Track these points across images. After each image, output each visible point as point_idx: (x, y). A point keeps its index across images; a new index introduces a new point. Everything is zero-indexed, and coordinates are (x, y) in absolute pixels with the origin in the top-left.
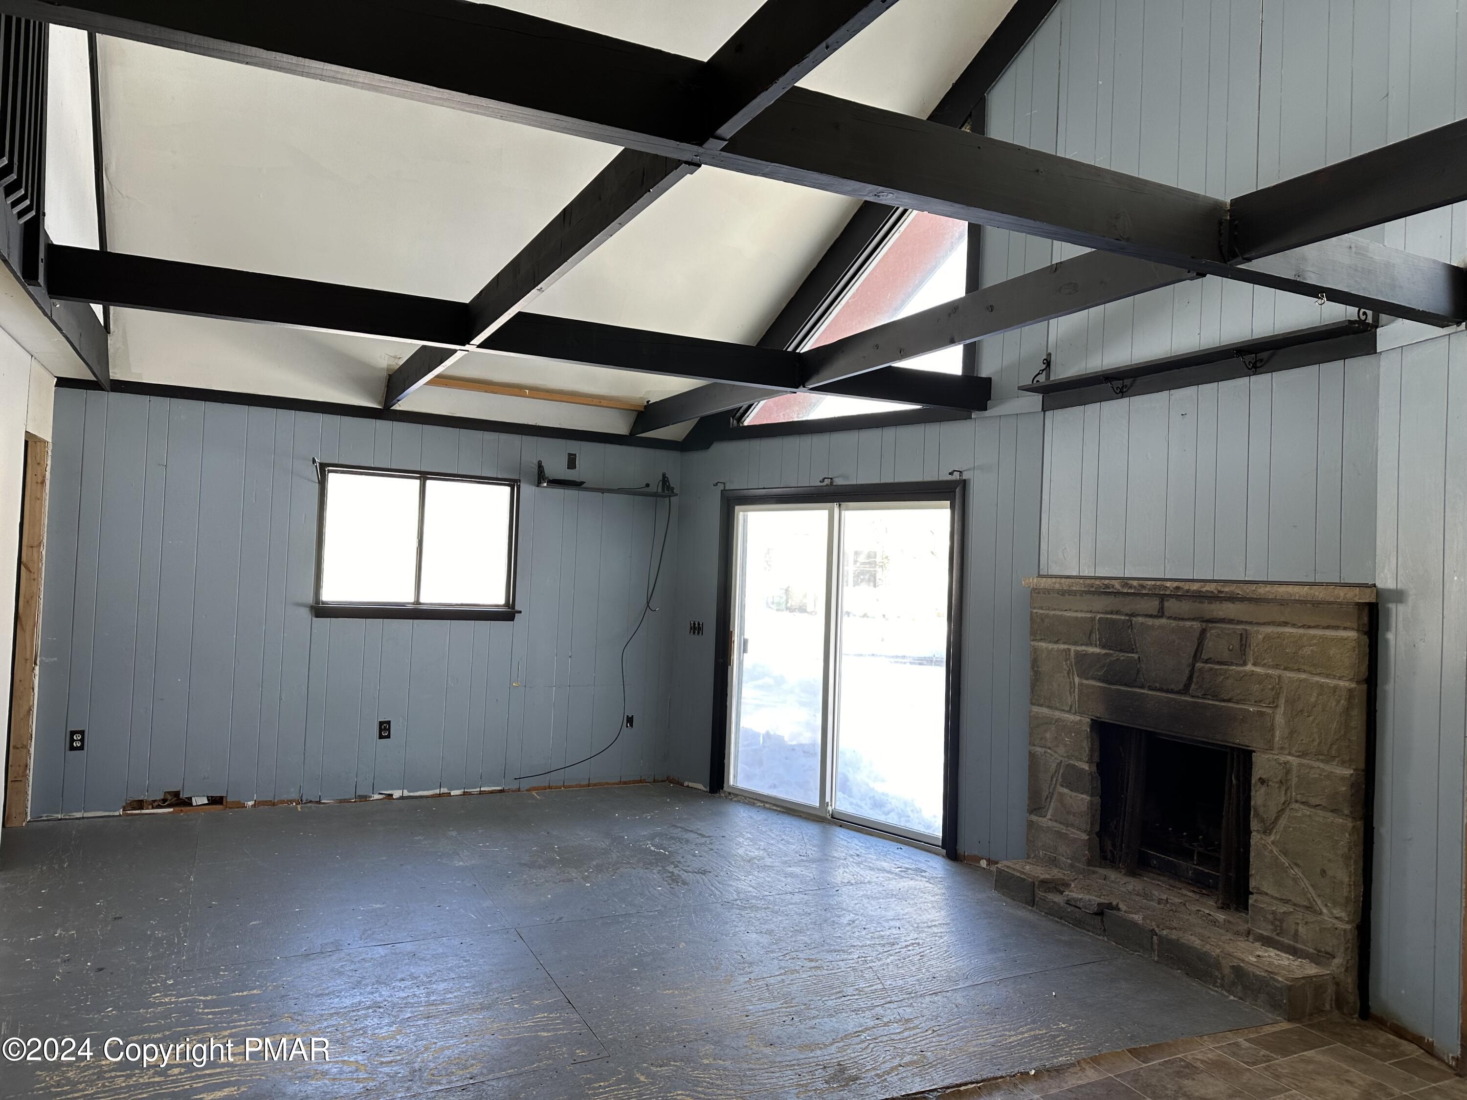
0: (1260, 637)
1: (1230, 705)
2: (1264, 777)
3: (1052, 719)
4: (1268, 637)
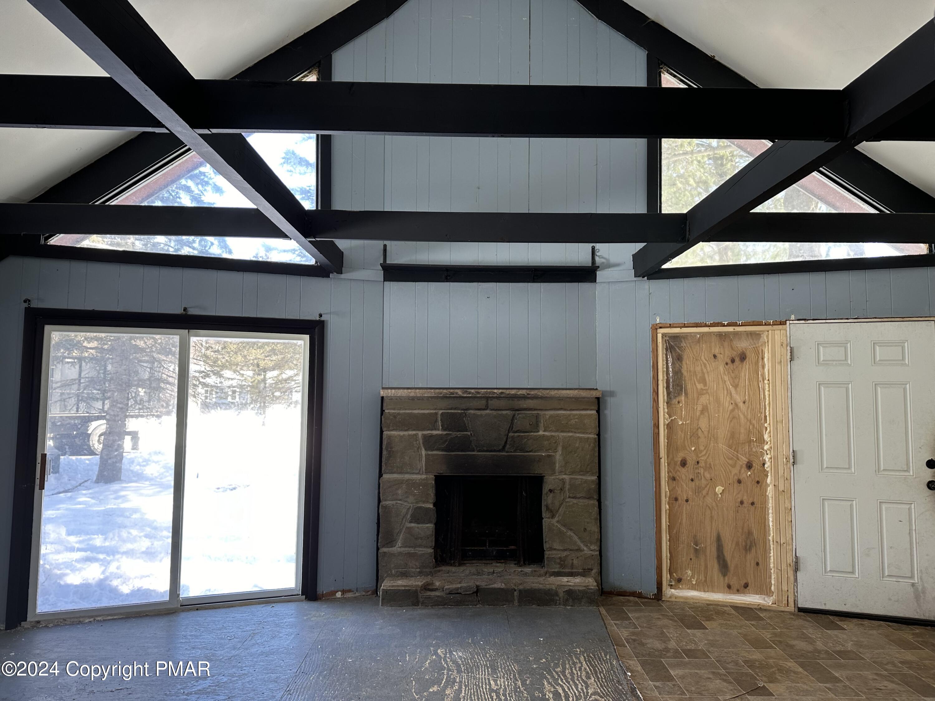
0: (547, 417)
1: (531, 454)
2: (552, 488)
3: (404, 480)
4: (551, 416)
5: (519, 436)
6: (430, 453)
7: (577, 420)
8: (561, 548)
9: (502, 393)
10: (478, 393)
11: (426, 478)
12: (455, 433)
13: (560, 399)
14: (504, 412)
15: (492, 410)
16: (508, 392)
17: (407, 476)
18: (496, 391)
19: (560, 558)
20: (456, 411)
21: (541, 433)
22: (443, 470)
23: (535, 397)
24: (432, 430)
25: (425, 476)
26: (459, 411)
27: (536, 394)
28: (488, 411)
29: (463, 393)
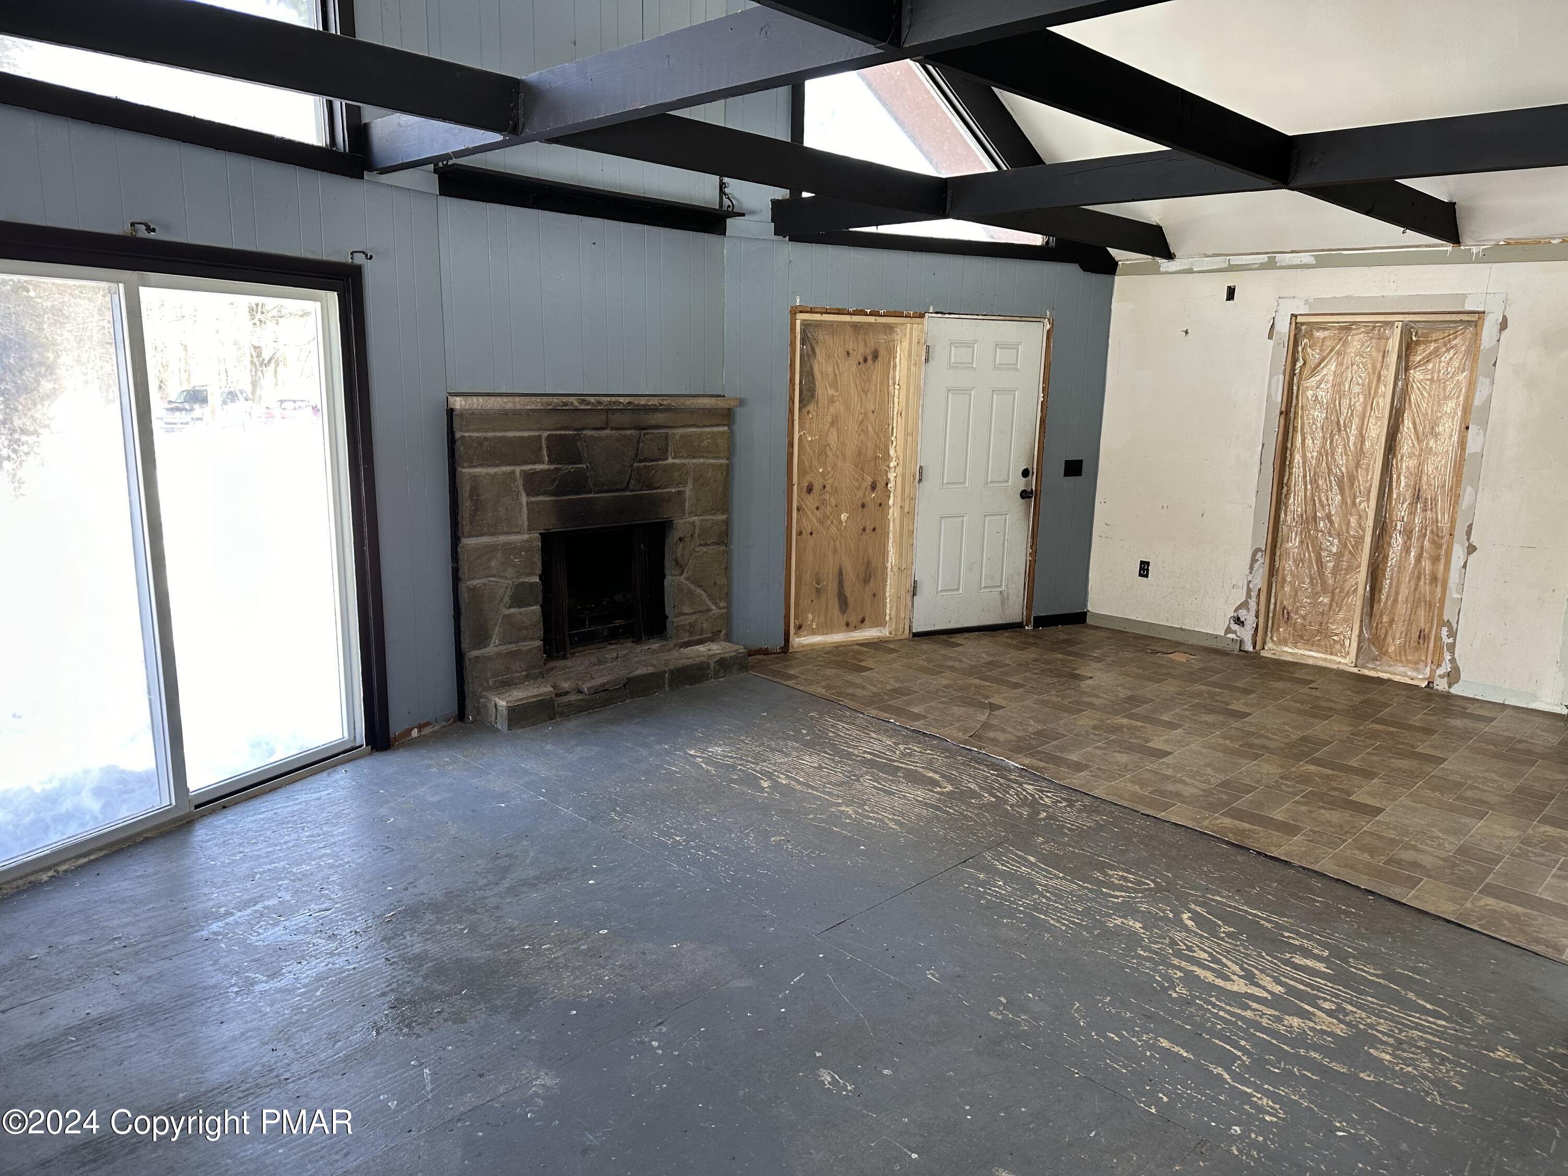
0: (678, 437)
1: (659, 491)
2: (682, 536)
3: (499, 544)
4: (683, 436)
5: (645, 467)
6: (533, 499)
7: (709, 440)
8: (691, 611)
9: (629, 403)
10: (599, 403)
11: (530, 538)
12: (566, 466)
13: (693, 411)
14: (629, 432)
15: (615, 429)
16: (636, 401)
17: (502, 539)
18: (622, 400)
19: (690, 623)
20: (567, 433)
21: (670, 461)
22: (552, 524)
23: (669, 409)
24: (534, 463)
25: (528, 536)
26: (571, 433)
27: (670, 404)
28: (607, 432)
29: (580, 403)
